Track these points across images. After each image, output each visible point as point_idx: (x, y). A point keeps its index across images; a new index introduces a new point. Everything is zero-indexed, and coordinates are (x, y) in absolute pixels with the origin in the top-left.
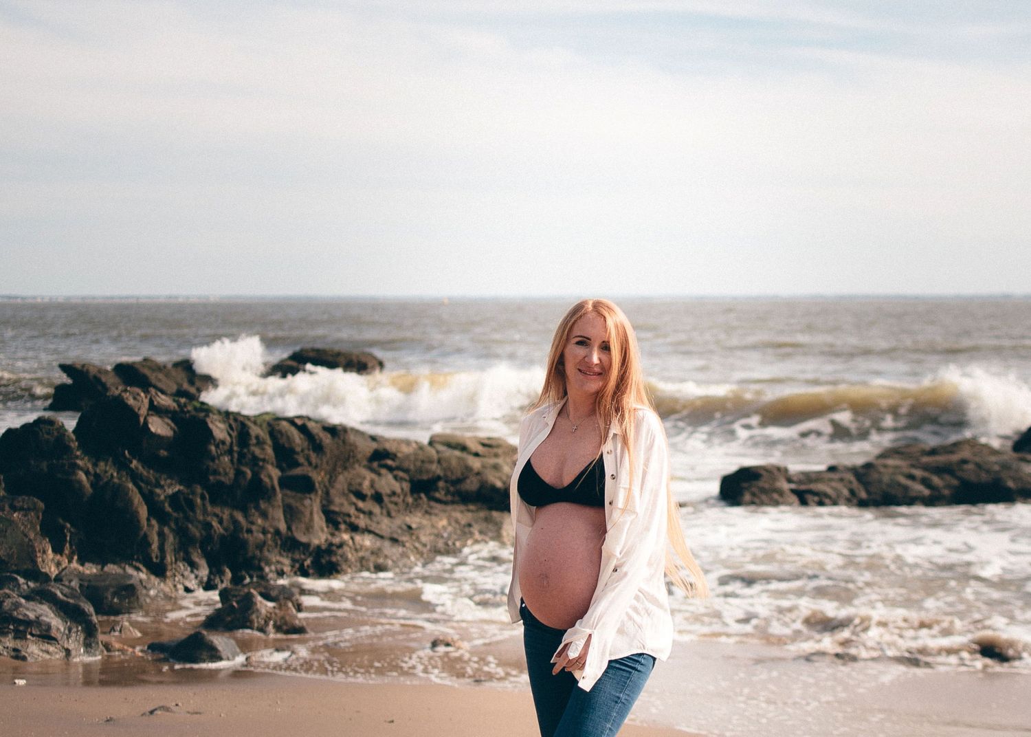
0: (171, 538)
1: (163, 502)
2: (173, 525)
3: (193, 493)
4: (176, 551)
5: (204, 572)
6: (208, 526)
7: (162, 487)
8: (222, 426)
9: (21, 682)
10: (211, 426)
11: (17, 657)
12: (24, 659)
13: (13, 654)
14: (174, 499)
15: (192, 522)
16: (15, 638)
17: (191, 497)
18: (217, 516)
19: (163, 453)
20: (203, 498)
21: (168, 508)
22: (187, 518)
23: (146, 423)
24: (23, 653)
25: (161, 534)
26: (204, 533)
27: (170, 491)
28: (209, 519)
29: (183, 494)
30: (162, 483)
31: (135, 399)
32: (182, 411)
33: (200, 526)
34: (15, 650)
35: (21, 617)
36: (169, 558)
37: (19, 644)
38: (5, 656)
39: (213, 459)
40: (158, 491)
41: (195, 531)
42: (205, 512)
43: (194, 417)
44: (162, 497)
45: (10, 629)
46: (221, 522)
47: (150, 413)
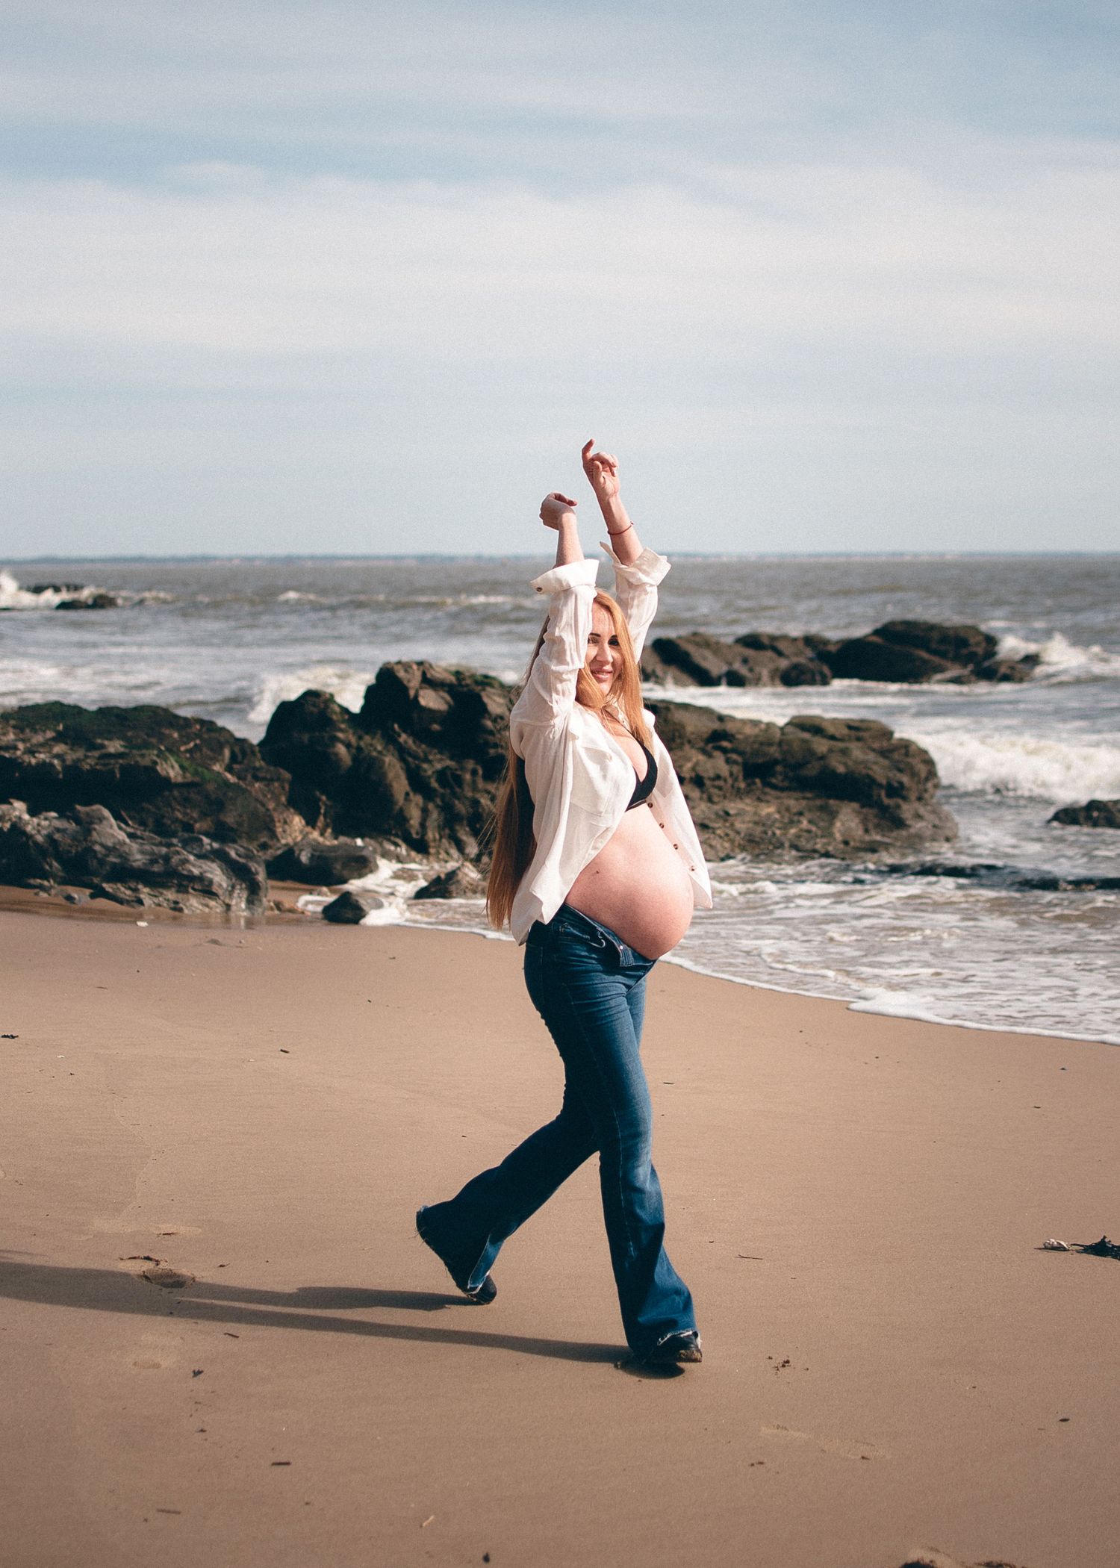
0: (435, 815)
1: (429, 777)
2: (439, 801)
3: (463, 769)
4: (440, 829)
5: (473, 849)
6: (476, 803)
7: (429, 762)
8: (501, 701)
9: (142, 924)
10: (486, 700)
11: (174, 909)
12: (181, 910)
13: (172, 905)
14: (441, 775)
15: (458, 799)
16: (178, 891)
17: (459, 773)
18: (489, 792)
19: (436, 727)
20: (474, 773)
21: (434, 784)
22: (454, 795)
23: (416, 697)
24: (181, 905)
25: (425, 811)
26: (471, 810)
27: (439, 766)
28: (478, 796)
29: (451, 769)
30: (431, 757)
31: (406, 671)
32: (460, 685)
33: (467, 803)
34: (176, 903)
35: (185, 873)
36: (431, 835)
37: (180, 897)
38: (164, 907)
39: (491, 733)
40: (425, 766)
41: (461, 808)
42: (475, 789)
43: (471, 691)
44: (430, 773)
45: (174, 883)
46: (493, 799)
47: (424, 685)
